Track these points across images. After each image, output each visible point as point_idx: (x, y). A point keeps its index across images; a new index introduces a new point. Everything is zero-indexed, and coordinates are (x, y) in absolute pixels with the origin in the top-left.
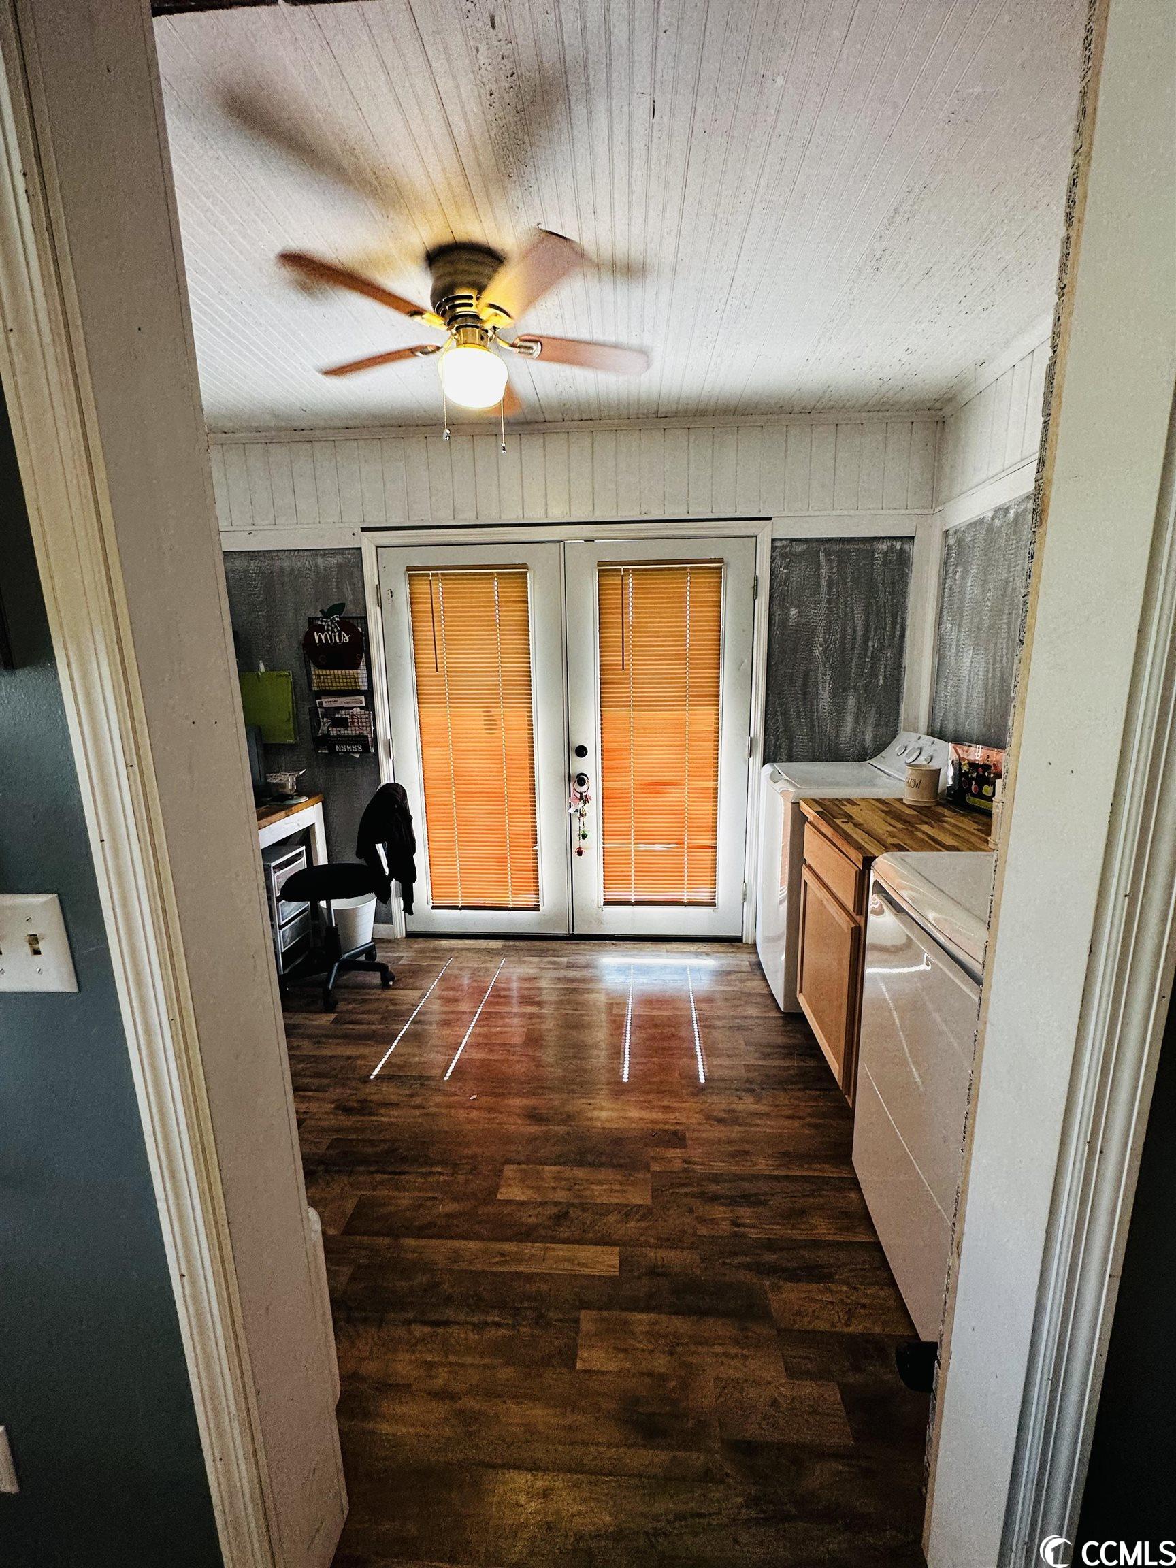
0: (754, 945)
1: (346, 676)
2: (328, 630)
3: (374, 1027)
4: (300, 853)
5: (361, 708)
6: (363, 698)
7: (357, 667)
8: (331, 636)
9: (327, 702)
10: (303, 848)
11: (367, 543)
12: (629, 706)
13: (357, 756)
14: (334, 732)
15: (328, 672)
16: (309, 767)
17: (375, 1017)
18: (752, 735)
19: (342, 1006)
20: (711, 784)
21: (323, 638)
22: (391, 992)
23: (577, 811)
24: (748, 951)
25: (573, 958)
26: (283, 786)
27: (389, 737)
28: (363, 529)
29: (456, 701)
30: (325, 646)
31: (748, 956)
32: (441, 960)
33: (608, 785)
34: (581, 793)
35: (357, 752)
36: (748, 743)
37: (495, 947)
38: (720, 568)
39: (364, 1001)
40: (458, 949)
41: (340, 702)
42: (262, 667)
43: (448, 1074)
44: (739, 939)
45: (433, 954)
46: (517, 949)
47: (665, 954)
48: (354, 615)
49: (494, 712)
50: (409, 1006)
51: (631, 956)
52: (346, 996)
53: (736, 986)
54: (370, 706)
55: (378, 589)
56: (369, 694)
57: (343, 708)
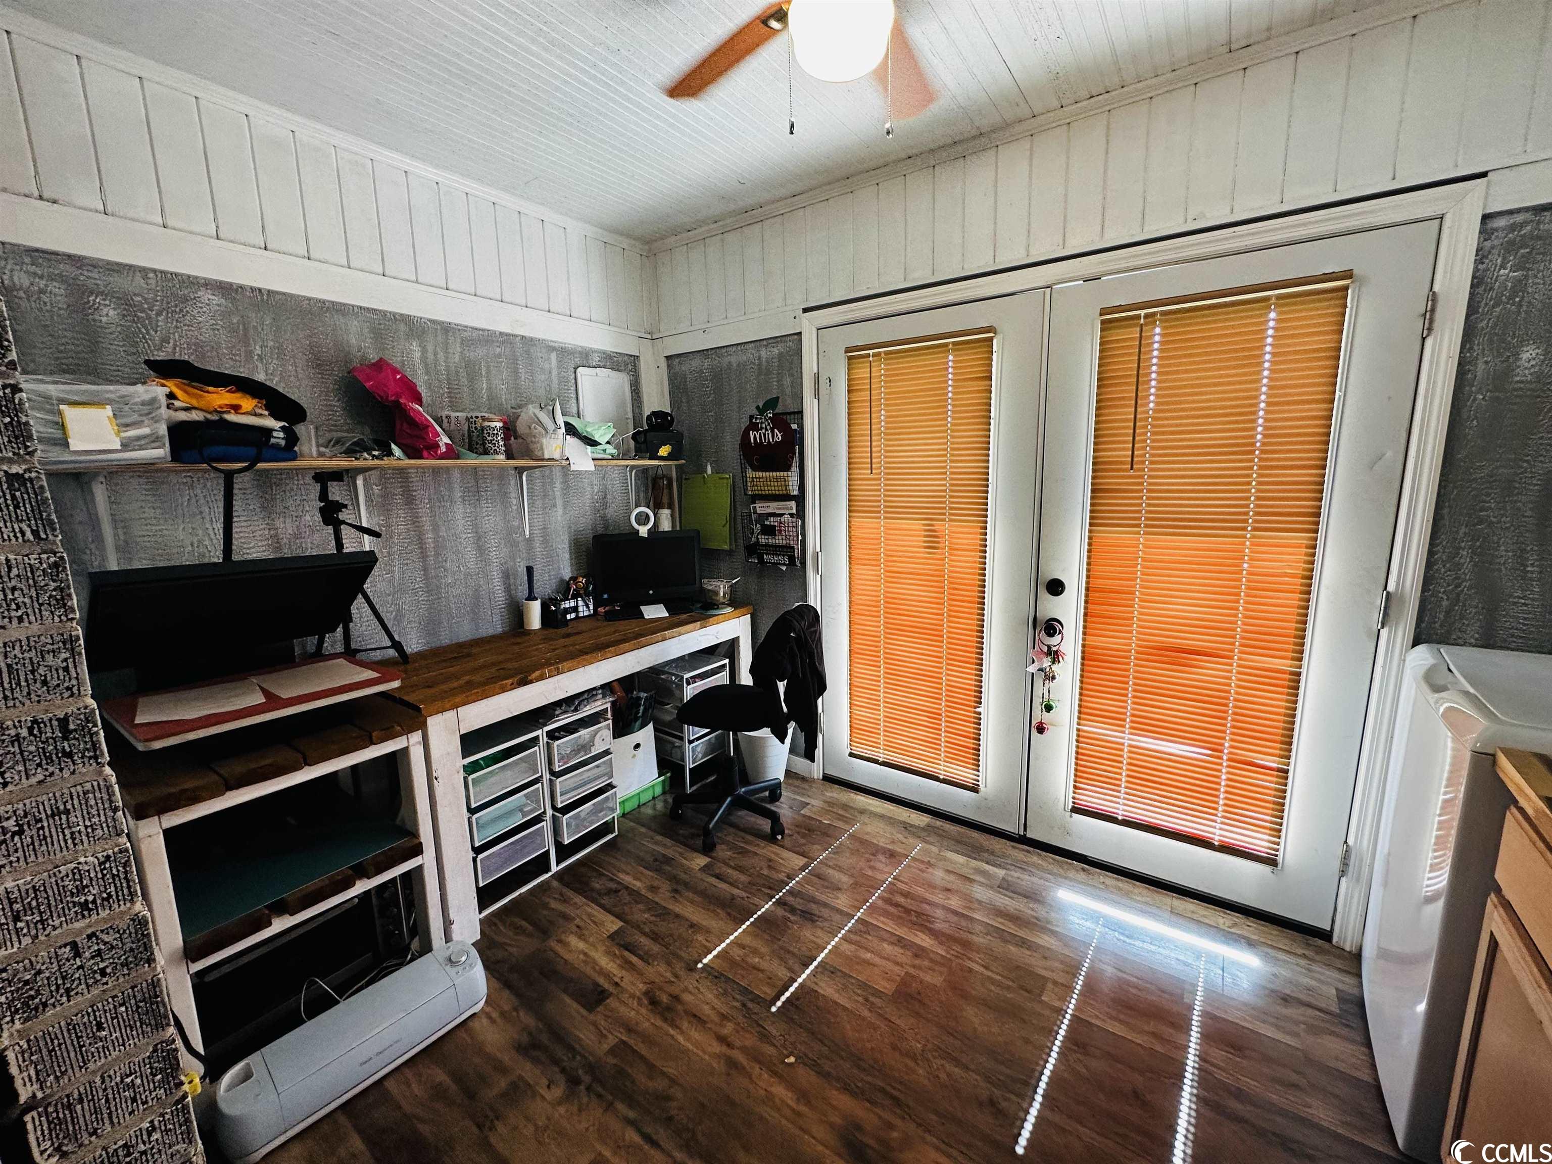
0: (1357, 957)
1: (777, 479)
2: (762, 428)
3: (736, 892)
4: (724, 666)
5: (792, 515)
6: (793, 504)
7: (788, 468)
8: (765, 435)
9: (761, 507)
10: (727, 661)
11: (808, 326)
12: (1138, 526)
13: (784, 568)
14: (763, 540)
15: (761, 474)
16: (744, 574)
17: (743, 878)
18: (1391, 587)
19: (722, 852)
20: (1285, 665)
21: (758, 436)
22: (775, 848)
23: (1041, 670)
24: (1339, 963)
25: (1015, 875)
26: (716, 593)
27: (818, 550)
28: (805, 310)
29: (893, 511)
30: (759, 445)
31: (1336, 975)
32: (846, 822)
33: (1092, 641)
34: (1049, 647)
35: (784, 564)
36: (1379, 601)
37: (917, 823)
38: (1346, 288)
39: (744, 852)
40: (871, 813)
41: (773, 507)
42: (709, 471)
43: (779, 1004)
44: (1326, 936)
45: (841, 812)
46: (942, 835)
47: (1167, 915)
48: (792, 410)
49: (938, 525)
50: (782, 876)
51: (1104, 900)
52: (730, 838)
53: (1296, 1035)
54: (801, 514)
55: (817, 377)
56: (800, 499)
57: (774, 515)
